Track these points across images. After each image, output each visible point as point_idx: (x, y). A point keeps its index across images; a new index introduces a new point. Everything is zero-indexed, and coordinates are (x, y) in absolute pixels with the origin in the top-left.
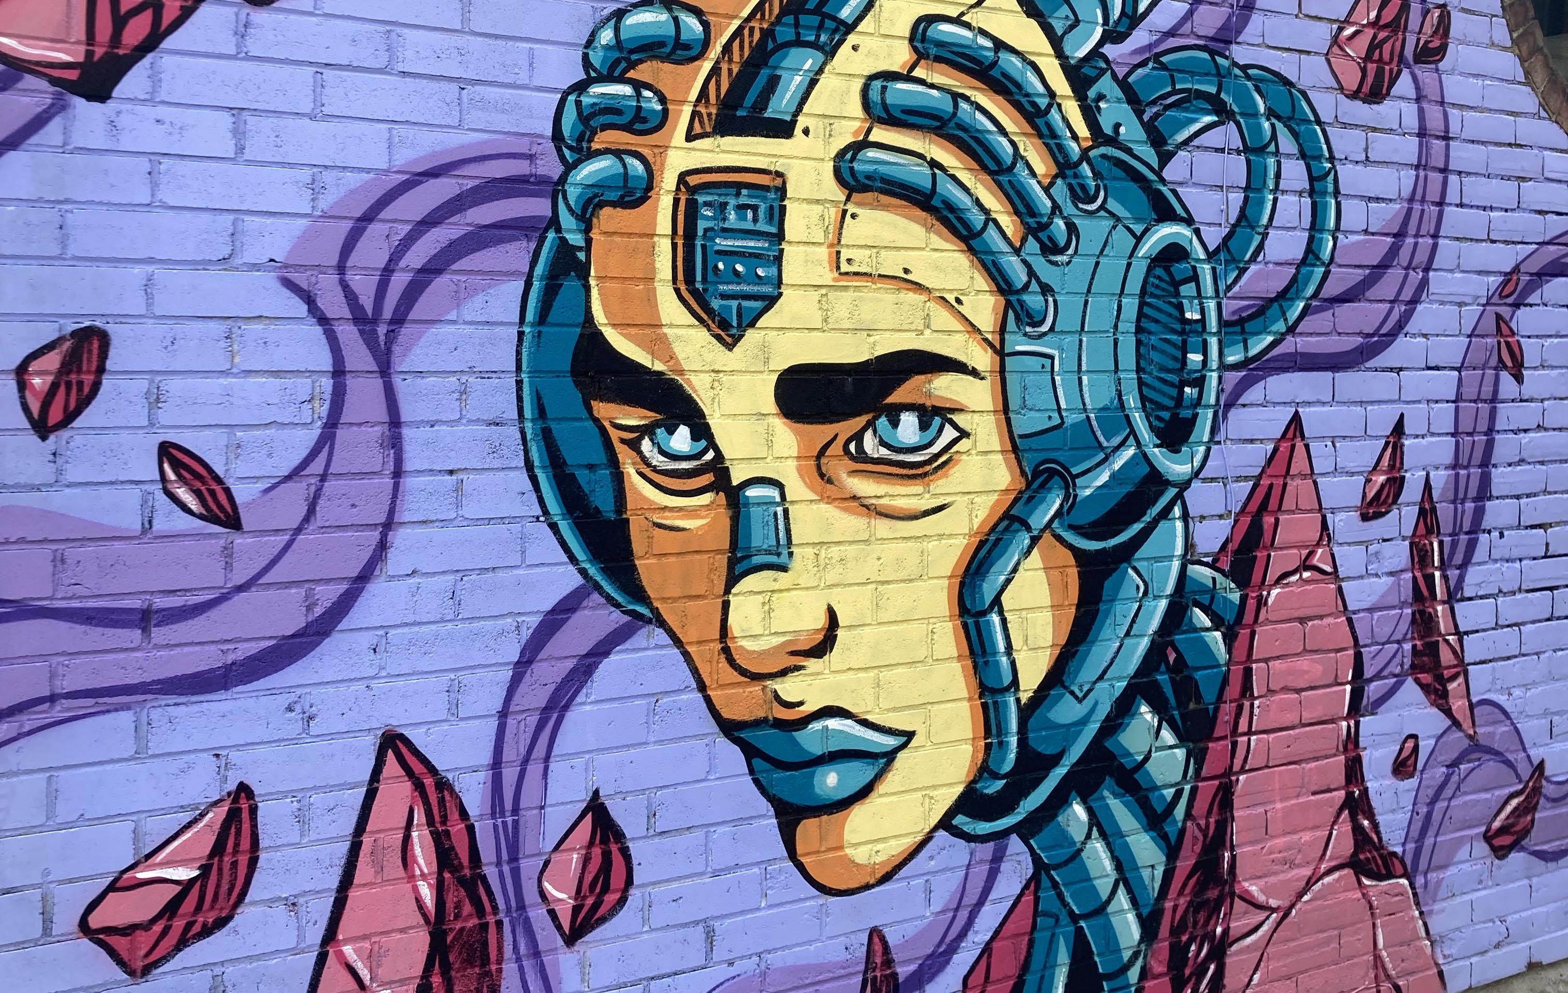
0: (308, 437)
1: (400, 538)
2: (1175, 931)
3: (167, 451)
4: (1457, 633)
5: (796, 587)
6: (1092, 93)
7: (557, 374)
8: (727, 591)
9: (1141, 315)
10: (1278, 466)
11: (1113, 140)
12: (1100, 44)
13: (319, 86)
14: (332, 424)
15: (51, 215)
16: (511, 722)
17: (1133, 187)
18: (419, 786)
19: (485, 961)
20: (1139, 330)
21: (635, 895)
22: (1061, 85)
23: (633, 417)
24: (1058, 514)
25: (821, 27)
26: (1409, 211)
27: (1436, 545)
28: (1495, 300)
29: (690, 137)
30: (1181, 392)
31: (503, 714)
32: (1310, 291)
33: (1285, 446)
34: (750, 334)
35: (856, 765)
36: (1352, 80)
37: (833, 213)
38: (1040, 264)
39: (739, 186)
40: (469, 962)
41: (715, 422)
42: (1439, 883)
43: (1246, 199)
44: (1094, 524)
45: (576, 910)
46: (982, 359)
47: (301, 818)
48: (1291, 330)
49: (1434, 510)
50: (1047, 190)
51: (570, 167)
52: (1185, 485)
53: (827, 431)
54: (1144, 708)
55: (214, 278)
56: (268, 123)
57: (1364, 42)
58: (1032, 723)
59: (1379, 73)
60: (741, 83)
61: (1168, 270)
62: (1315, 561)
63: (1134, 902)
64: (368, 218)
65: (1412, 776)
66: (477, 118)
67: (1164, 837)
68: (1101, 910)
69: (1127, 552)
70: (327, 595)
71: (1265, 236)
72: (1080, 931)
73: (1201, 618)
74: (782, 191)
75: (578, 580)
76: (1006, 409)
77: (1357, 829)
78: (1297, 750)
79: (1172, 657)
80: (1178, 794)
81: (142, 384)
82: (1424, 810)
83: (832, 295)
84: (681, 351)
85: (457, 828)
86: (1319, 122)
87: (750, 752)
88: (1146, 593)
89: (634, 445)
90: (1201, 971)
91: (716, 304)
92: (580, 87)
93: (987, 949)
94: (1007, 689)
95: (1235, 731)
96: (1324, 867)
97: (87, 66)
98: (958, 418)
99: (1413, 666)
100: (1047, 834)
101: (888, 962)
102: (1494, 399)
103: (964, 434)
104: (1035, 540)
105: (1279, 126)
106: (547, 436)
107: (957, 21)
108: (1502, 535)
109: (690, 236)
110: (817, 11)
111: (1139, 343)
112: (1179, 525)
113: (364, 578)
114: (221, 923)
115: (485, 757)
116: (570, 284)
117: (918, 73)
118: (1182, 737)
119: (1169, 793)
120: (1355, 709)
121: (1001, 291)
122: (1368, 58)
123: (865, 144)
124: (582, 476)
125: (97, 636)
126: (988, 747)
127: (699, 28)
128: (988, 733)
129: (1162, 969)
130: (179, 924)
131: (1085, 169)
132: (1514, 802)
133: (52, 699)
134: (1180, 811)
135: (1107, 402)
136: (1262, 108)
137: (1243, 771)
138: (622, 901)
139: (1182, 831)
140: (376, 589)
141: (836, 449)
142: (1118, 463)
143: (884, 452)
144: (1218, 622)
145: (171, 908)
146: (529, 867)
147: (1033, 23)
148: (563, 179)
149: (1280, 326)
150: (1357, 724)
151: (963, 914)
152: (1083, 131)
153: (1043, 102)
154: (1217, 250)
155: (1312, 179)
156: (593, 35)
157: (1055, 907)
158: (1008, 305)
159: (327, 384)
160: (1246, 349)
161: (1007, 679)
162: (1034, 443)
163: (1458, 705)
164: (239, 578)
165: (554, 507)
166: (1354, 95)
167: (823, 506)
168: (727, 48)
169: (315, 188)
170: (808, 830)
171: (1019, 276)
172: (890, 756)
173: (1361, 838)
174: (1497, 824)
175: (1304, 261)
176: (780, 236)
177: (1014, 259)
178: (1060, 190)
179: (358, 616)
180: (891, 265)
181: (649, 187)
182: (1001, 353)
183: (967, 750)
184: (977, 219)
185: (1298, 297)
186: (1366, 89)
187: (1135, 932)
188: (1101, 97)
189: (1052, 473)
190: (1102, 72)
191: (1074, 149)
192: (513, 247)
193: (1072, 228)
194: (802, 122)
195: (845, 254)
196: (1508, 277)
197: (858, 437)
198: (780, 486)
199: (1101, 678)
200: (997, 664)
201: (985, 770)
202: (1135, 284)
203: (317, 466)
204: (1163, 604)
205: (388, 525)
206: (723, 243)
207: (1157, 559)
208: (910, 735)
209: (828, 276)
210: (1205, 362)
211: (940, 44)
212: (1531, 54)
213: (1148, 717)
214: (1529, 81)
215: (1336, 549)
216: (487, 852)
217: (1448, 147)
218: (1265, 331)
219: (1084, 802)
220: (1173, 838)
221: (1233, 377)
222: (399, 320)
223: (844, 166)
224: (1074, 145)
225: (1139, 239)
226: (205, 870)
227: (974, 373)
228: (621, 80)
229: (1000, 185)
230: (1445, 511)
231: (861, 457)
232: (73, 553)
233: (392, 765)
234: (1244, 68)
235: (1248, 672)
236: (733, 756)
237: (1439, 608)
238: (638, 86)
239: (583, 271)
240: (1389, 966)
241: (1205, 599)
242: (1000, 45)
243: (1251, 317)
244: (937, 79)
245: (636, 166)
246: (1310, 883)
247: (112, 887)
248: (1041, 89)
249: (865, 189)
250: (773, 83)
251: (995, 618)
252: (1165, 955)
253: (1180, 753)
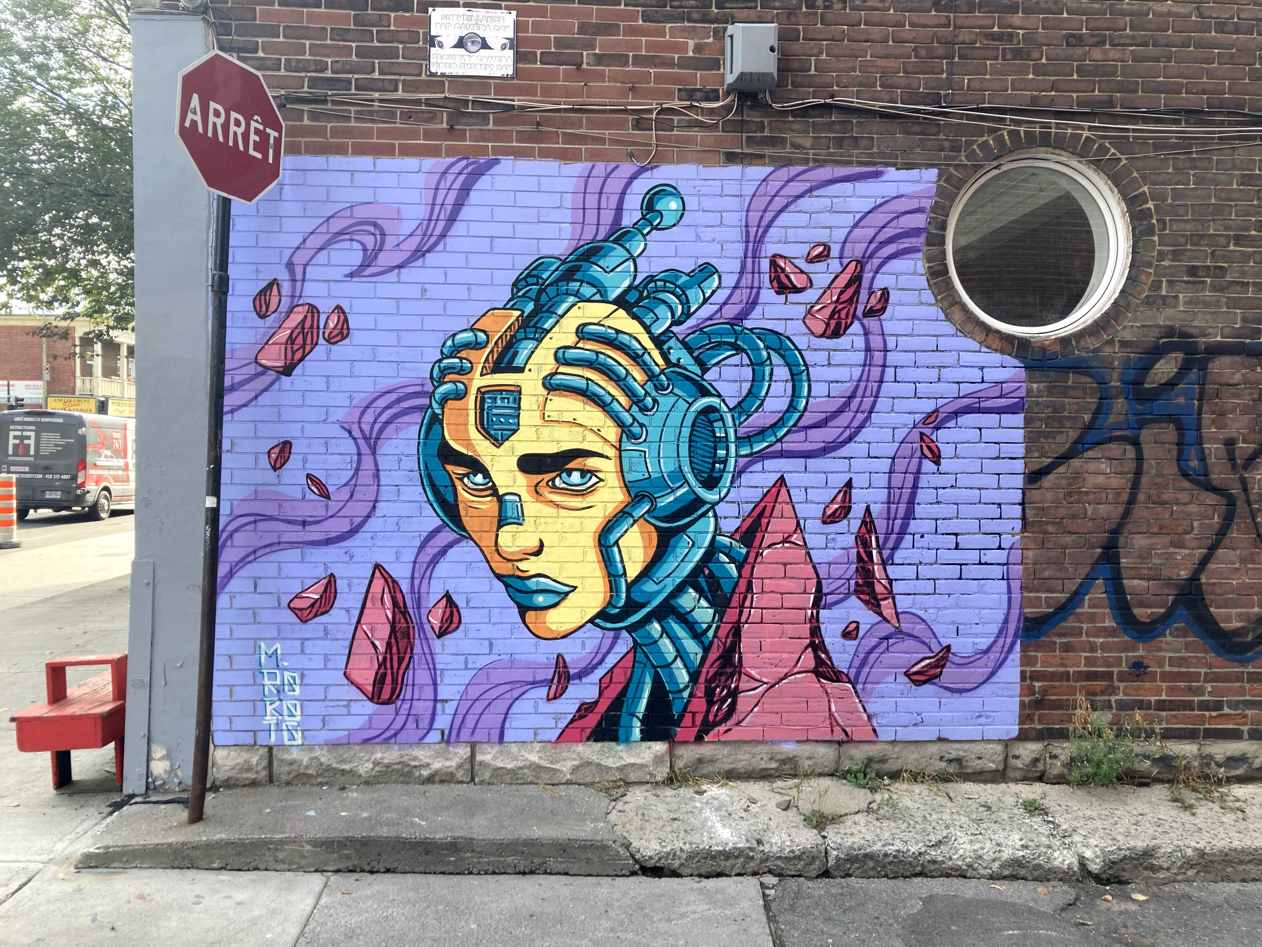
0: (351, 473)
1: (378, 505)
2: (708, 681)
3: (308, 476)
4: (888, 577)
5: (526, 531)
6: (665, 347)
7: (432, 456)
8: (498, 530)
9: (691, 434)
10: (771, 498)
11: (678, 365)
12: (670, 326)
13: (352, 367)
14: (357, 470)
15: (276, 409)
16: (417, 565)
17: (688, 383)
18: (386, 581)
19: (409, 638)
20: (691, 441)
21: (462, 627)
22: (648, 344)
23: (461, 470)
24: (648, 512)
25: (536, 332)
26: (857, 387)
27: (873, 539)
28: (921, 425)
29: (482, 375)
30: (714, 466)
31: (415, 562)
32: (791, 423)
33: (774, 490)
34: (506, 443)
35: (552, 595)
36: (819, 328)
37: (542, 399)
38: (639, 416)
39: (501, 391)
40: (403, 637)
41: (492, 474)
42: (873, 689)
43: (752, 386)
44: (666, 517)
45: (441, 628)
46: (611, 452)
47: (349, 586)
48: (779, 440)
49: (872, 522)
50: (642, 387)
51: (436, 388)
52: (714, 505)
53: (540, 477)
54: (691, 590)
55: (321, 426)
56: (336, 380)
57: (828, 312)
58: (632, 589)
59: (838, 325)
60: (502, 355)
61: (707, 417)
62: (793, 539)
63: (685, 666)
64: (367, 407)
65: (855, 639)
66: (403, 374)
67: (702, 643)
68: (668, 665)
69: (683, 529)
70: (357, 521)
71: (763, 401)
72: (657, 673)
73: (723, 558)
74: (520, 392)
75: (441, 523)
76: (622, 471)
77: (817, 658)
78: (779, 618)
79: (707, 572)
80: (709, 627)
81: (301, 457)
82: (862, 656)
83: (541, 429)
84: (479, 449)
85: (399, 596)
86: (797, 348)
87: (507, 585)
88: (693, 545)
89: (461, 480)
90: (724, 701)
91: (492, 432)
92: (440, 361)
93: (611, 670)
94: (620, 576)
95: (742, 606)
96: (796, 670)
97: (285, 367)
98: (598, 474)
99: (855, 591)
100: (641, 632)
101: (566, 667)
102: (919, 472)
103: (601, 480)
104: (635, 522)
105: (772, 352)
106: (429, 476)
107: (598, 324)
108: (922, 536)
109: (482, 409)
110: (534, 326)
111: (690, 446)
112: (712, 520)
113: (368, 517)
114: (327, 612)
115: (409, 575)
116: (436, 427)
117: (579, 345)
118: (712, 604)
119: (705, 626)
120: (816, 605)
121: (619, 426)
122: (831, 317)
123: (556, 373)
124: (442, 489)
125: (290, 527)
126: (611, 596)
127: (484, 337)
128: (611, 591)
129: (702, 695)
130: (314, 610)
131: (663, 377)
132: (927, 661)
133: (279, 543)
134: (710, 634)
135: (673, 469)
136: (761, 345)
137: (746, 622)
138: (457, 628)
139: (711, 643)
140: (372, 520)
141: (543, 484)
142: (680, 492)
143: (564, 486)
144: (733, 560)
145: (312, 605)
146: (424, 612)
147: (635, 322)
148: (434, 392)
149: (773, 439)
150: (818, 613)
151: (599, 656)
152: (660, 361)
153: (640, 352)
154: (735, 407)
155: (792, 375)
156: (445, 343)
157: (644, 660)
158: (623, 431)
159: (355, 458)
160: (752, 448)
161: (621, 572)
162: (636, 484)
163: (888, 612)
164: (330, 514)
165: (432, 498)
166: (822, 336)
167: (538, 504)
168: (496, 343)
169: (351, 399)
170: (531, 616)
171: (628, 420)
172: (567, 594)
173: (819, 662)
174: (915, 669)
175: (787, 411)
176: (519, 408)
177: (626, 414)
178: (649, 387)
179: (365, 528)
180: (568, 417)
181: (466, 393)
182: (620, 450)
183: (602, 596)
184: (608, 399)
185: (783, 426)
186: (829, 332)
187: (686, 678)
188: (670, 348)
189: (644, 496)
190: (671, 338)
191: (657, 370)
192: (416, 415)
193: (655, 401)
194: (528, 367)
195: (547, 414)
196: (929, 415)
197: (553, 480)
198: (519, 496)
199: (668, 576)
200: (616, 566)
201: (610, 604)
202: (688, 422)
203: (353, 482)
204: (702, 551)
205: (376, 501)
206: (495, 411)
207: (700, 533)
208: (575, 588)
209: (540, 422)
210: (727, 454)
211: (589, 334)
212: (951, 305)
213: (694, 594)
214: (948, 318)
215: (806, 536)
216: (409, 604)
217: (885, 356)
218: (763, 441)
219: (659, 622)
220: (706, 644)
221: (742, 461)
222: (378, 438)
223: (547, 382)
224: (657, 368)
225: (690, 405)
226: (322, 596)
227: (607, 457)
228: (455, 357)
229: (619, 386)
230: (881, 525)
231: (554, 487)
232: (284, 504)
233: (377, 574)
234: (751, 330)
235: (750, 584)
236: (500, 586)
237: (876, 567)
238: (461, 359)
239: (441, 422)
240: (840, 720)
241: (727, 551)
242: (618, 332)
243: (754, 435)
244: (588, 346)
245: (461, 386)
246: (786, 676)
247: (296, 597)
248: (639, 347)
249: (555, 390)
250: (515, 354)
251: (615, 549)
252: (703, 689)
253: (711, 611)
